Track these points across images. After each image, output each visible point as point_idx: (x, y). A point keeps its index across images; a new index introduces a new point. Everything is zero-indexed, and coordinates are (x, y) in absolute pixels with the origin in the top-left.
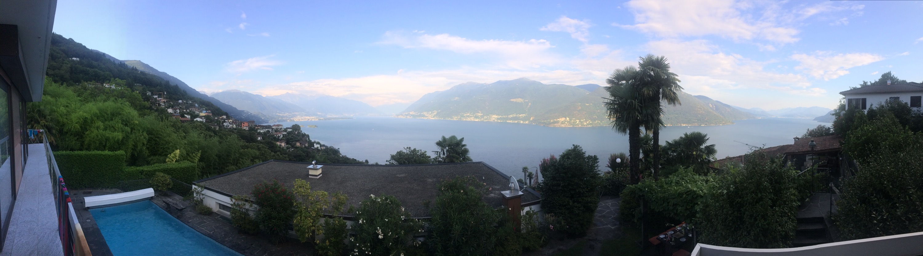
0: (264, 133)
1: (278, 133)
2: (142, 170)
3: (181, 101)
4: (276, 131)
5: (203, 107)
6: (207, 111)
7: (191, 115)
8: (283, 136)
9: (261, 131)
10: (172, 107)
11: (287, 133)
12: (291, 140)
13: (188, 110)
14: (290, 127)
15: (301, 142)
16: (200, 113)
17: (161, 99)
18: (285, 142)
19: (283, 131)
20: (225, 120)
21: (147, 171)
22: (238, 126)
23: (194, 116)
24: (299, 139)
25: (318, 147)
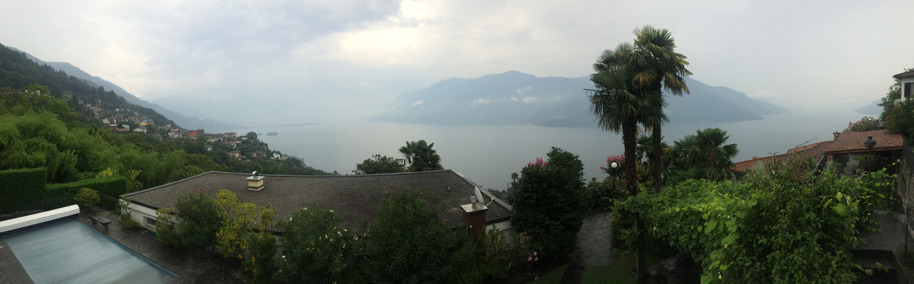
0: (215, 142)
1: (231, 142)
2: (67, 187)
3: (118, 109)
4: (228, 140)
5: (143, 116)
6: (148, 120)
7: (130, 125)
8: (237, 146)
9: (212, 141)
10: (108, 117)
11: (242, 142)
12: (246, 150)
13: (126, 120)
14: (245, 135)
15: (258, 152)
16: (140, 123)
17: (96, 109)
18: (240, 153)
19: (237, 139)
20: (169, 129)
21: (72, 187)
22: (185, 136)
23: (133, 126)
24: (255, 149)
25: (278, 158)
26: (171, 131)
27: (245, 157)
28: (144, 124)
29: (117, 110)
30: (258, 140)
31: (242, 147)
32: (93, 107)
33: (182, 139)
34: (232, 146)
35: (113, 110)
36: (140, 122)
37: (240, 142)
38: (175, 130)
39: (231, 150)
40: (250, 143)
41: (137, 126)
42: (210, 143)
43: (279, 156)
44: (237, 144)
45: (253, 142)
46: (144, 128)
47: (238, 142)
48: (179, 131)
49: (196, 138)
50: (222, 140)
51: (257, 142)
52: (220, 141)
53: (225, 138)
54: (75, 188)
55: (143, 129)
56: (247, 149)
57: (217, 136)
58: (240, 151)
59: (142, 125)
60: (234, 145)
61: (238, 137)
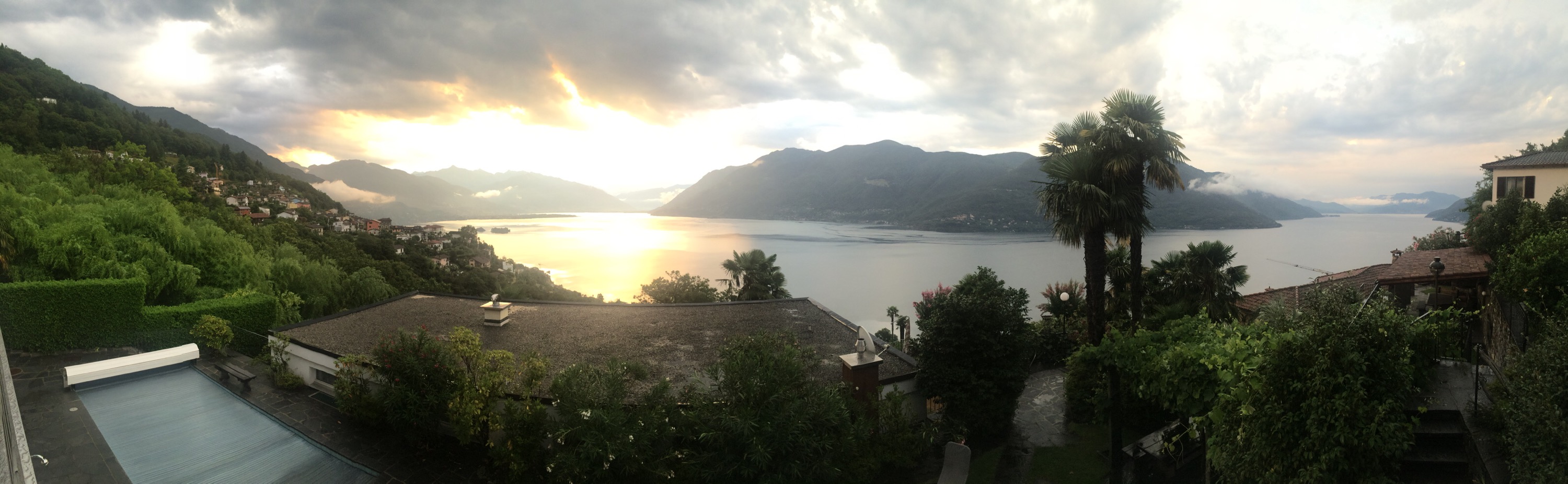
0: (409, 240)
1: (435, 241)
2: (178, 312)
4: (430, 237)
5: (293, 192)
6: (300, 200)
7: (271, 207)
8: (444, 247)
9: (404, 238)
10: (236, 194)
11: (451, 242)
12: (458, 256)
13: (265, 199)
14: (458, 230)
15: (479, 258)
16: (288, 204)
17: (215, 180)
18: (448, 259)
19: (445, 236)
20: (335, 217)
21: (186, 313)
22: (360, 228)
23: (277, 209)
24: (473, 253)
25: (509, 270)
26: (338, 220)
27: (456, 266)
28: (293, 205)
29: (251, 182)
31: (453, 249)
32: (211, 177)
33: (355, 234)
34: (436, 248)
35: (244, 183)
36: (286, 201)
38: (344, 219)
39: (434, 253)
40: (465, 244)
41: (283, 209)
42: (400, 243)
43: (511, 266)
44: (444, 244)
45: (469, 242)
46: (294, 212)
47: (446, 241)
48: (350, 221)
49: (377, 232)
50: (420, 236)
51: (476, 242)
52: (417, 238)
53: (424, 233)
54: (190, 314)
55: (293, 215)
56: (459, 253)
57: (412, 230)
59: (291, 207)
60: (439, 246)
61: (447, 233)
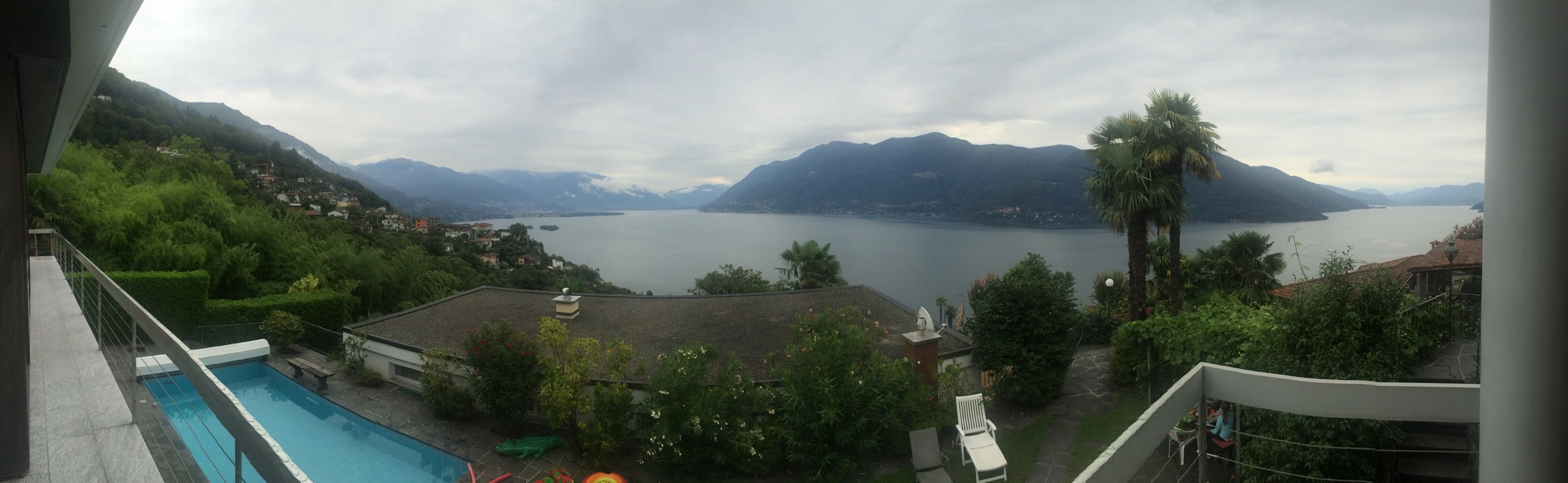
0: (458, 238)
1: (484, 240)
2: (244, 307)
3: (303, 179)
4: (479, 236)
5: (343, 191)
6: (350, 198)
7: (322, 205)
8: (493, 245)
9: (453, 236)
10: (286, 191)
11: (501, 239)
12: (508, 253)
13: (316, 197)
14: (507, 228)
15: (528, 256)
16: (338, 203)
17: (266, 176)
18: (497, 256)
19: (493, 235)
20: (384, 215)
21: (252, 308)
22: (409, 226)
23: (327, 207)
24: (523, 250)
25: (559, 267)
26: (386, 218)
27: (506, 263)
28: (343, 204)
29: (301, 180)
30: (529, 236)
31: (503, 247)
32: (262, 173)
33: (403, 232)
34: (485, 246)
35: (294, 180)
36: (337, 200)
37: (498, 239)
38: (393, 216)
39: (483, 251)
40: (515, 242)
41: (333, 207)
42: (449, 239)
43: (561, 264)
44: (493, 242)
45: (518, 239)
46: (344, 211)
47: (495, 239)
48: (399, 219)
49: (426, 231)
50: (469, 234)
51: (526, 240)
52: (466, 236)
53: (473, 231)
54: (257, 309)
55: (343, 213)
56: (510, 251)
57: (460, 228)
58: (498, 254)
59: (341, 206)
60: (488, 244)
61: (495, 231)
